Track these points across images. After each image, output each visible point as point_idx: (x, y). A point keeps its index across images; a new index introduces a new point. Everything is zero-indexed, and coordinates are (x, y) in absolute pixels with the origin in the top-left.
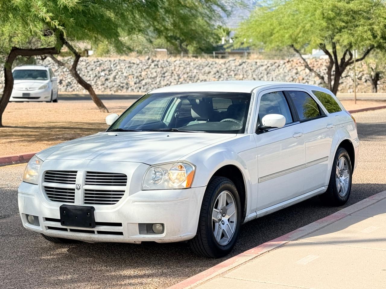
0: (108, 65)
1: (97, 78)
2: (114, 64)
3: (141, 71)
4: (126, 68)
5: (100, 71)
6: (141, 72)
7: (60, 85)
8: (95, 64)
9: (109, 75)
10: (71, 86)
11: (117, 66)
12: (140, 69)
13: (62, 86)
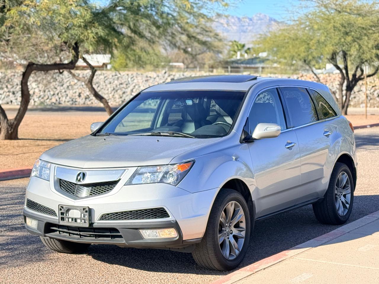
0: (125, 79)
1: (115, 91)
2: (131, 78)
4: (143, 82)
5: (118, 84)
7: (78, 98)
8: (114, 77)
9: (127, 88)
10: (89, 99)
11: (134, 80)
13: (81, 98)
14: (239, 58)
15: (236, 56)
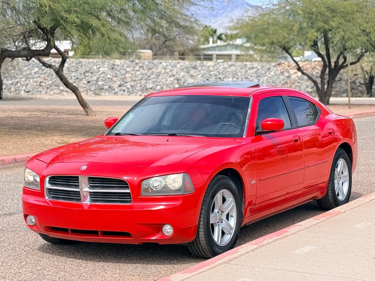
3: (125, 73)
4: (109, 70)
5: (82, 72)
6: (125, 75)
8: (77, 65)
9: (92, 77)
11: (99, 68)
12: (124, 72)
14: (211, 44)
15: (209, 43)
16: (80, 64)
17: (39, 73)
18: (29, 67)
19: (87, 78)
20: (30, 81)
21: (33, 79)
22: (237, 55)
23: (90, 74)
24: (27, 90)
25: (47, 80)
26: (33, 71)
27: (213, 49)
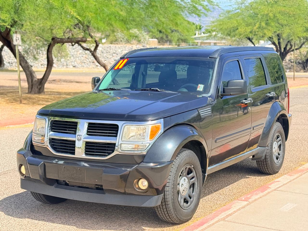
14: (197, 36)
15: (195, 34)
16: (110, 48)
17: (82, 54)
18: (75, 50)
19: (114, 57)
20: (76, 59)
21: (78, 57)
22: (215, 43)
23: (116, 55)
24: (74, 66)
25: (87, 58)
26: (79, 53)
27: (198, 39)
